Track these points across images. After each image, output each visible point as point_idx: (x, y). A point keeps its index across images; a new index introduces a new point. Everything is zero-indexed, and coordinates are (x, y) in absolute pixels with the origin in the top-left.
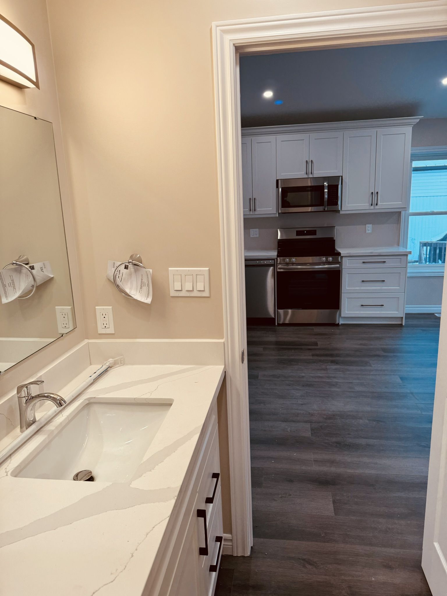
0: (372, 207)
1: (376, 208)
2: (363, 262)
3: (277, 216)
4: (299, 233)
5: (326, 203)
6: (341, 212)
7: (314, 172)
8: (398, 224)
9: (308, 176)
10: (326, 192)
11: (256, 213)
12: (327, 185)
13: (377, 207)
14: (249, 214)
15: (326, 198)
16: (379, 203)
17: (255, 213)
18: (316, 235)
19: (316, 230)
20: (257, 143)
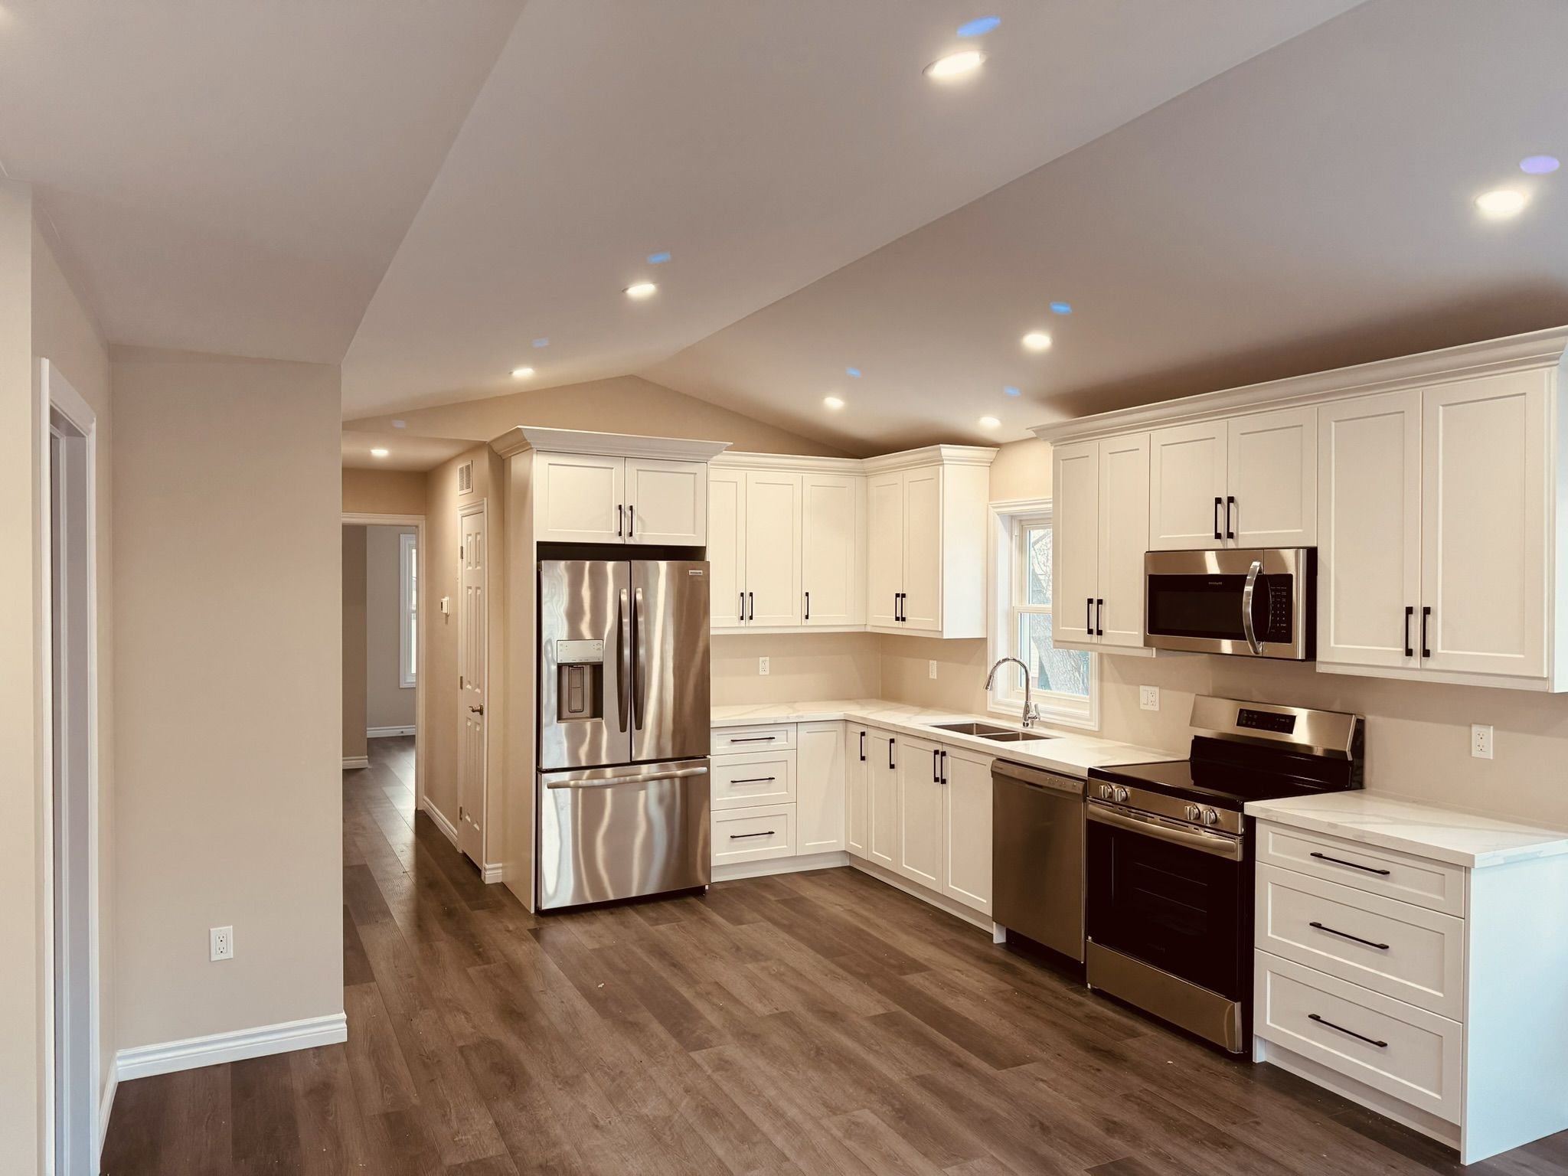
2: (1316, 855)
4: (1244, 718)
5: (1250, 631)
6: (1319, 668)
7: (1240, 533)
10: (1248, 593)
11: (1104, 639)
13: (1429, 663)
14: (1089, 641)
15: (1247, 613)
16: (1436, 645)
17: (1100, 640)
18: (1292, 733)
19: (1295, 717)
20: (1110, 453)
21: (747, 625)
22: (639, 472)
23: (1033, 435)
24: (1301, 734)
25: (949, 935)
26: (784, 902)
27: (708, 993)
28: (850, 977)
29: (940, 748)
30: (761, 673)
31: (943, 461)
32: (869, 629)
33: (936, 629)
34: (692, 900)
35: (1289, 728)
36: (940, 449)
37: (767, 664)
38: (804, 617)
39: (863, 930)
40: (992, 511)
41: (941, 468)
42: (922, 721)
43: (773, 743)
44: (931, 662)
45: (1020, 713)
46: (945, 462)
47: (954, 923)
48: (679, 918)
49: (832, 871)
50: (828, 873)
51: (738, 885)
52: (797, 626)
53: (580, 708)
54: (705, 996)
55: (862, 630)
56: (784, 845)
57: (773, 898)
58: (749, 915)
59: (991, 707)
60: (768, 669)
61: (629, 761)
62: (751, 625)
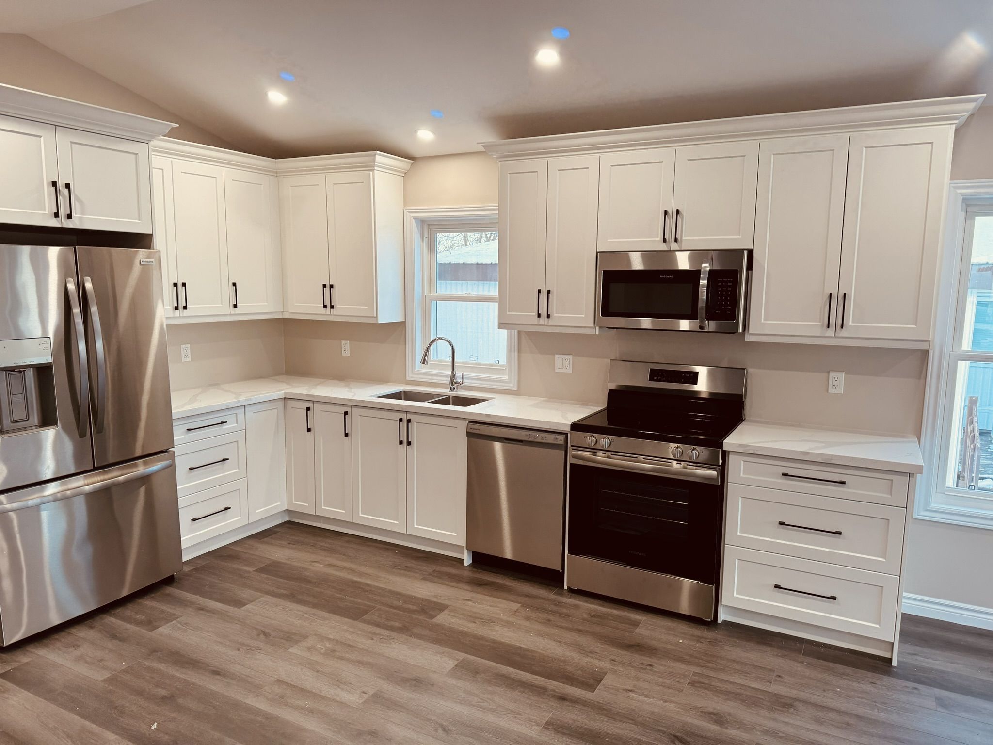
0: (830, 332)
1: (841, 335)
2: (784, 474)
3: (597, 333)
4: (655, 375)
5: (703, 313)
6: (748, 338)
7: (683, 238)
8: (920, 378)
9: (667, 247)
10: (703, 286)
11: (551, 322)
12: (708, 269)
13: (844, 333)
14: (536, 323)
15: (703, 300)
16: (850, 321)
17: (548, 322)
18: (696, 384)
19: (698, 372)
20: (559, 170)
21: (181, 315)
22: (73, 145)
23: (483, 149)
24: (702, 386)
25: (428, 568)
26: (262, 570)
27: (282, 697)
28: (394, 634)
29: (403, 416)
30: (184, 360)
31: (374, 167)
32: (287, 316)
33: (372, 316)
34: (170, 590)
35: (695, 381)
36: (375, 155)
37: (189, 350)
38: (232, 306)
39: (356, 582)
40: (408, 216)
41: (371, 173)
42: (368, 393)
43: (225, 426)
44: (343, 342)
45: (447, 380)
46: (376, 168)
47: (420, 555)
48: (174, 614)
49: (278, 529)
50: (276, 532)
51: (203, 563)
52: (227, 315)
53: (24, 416)
54: (280, 700)
55: (280, 316)
56: (239, 517)
57: (251, 570)
58: (245, 593)
59: (410, 377)
60: (189, 356)
61: (92, 468)
62: (185, 315)
